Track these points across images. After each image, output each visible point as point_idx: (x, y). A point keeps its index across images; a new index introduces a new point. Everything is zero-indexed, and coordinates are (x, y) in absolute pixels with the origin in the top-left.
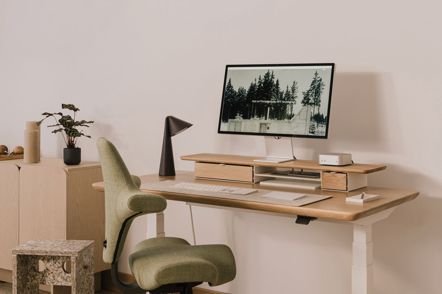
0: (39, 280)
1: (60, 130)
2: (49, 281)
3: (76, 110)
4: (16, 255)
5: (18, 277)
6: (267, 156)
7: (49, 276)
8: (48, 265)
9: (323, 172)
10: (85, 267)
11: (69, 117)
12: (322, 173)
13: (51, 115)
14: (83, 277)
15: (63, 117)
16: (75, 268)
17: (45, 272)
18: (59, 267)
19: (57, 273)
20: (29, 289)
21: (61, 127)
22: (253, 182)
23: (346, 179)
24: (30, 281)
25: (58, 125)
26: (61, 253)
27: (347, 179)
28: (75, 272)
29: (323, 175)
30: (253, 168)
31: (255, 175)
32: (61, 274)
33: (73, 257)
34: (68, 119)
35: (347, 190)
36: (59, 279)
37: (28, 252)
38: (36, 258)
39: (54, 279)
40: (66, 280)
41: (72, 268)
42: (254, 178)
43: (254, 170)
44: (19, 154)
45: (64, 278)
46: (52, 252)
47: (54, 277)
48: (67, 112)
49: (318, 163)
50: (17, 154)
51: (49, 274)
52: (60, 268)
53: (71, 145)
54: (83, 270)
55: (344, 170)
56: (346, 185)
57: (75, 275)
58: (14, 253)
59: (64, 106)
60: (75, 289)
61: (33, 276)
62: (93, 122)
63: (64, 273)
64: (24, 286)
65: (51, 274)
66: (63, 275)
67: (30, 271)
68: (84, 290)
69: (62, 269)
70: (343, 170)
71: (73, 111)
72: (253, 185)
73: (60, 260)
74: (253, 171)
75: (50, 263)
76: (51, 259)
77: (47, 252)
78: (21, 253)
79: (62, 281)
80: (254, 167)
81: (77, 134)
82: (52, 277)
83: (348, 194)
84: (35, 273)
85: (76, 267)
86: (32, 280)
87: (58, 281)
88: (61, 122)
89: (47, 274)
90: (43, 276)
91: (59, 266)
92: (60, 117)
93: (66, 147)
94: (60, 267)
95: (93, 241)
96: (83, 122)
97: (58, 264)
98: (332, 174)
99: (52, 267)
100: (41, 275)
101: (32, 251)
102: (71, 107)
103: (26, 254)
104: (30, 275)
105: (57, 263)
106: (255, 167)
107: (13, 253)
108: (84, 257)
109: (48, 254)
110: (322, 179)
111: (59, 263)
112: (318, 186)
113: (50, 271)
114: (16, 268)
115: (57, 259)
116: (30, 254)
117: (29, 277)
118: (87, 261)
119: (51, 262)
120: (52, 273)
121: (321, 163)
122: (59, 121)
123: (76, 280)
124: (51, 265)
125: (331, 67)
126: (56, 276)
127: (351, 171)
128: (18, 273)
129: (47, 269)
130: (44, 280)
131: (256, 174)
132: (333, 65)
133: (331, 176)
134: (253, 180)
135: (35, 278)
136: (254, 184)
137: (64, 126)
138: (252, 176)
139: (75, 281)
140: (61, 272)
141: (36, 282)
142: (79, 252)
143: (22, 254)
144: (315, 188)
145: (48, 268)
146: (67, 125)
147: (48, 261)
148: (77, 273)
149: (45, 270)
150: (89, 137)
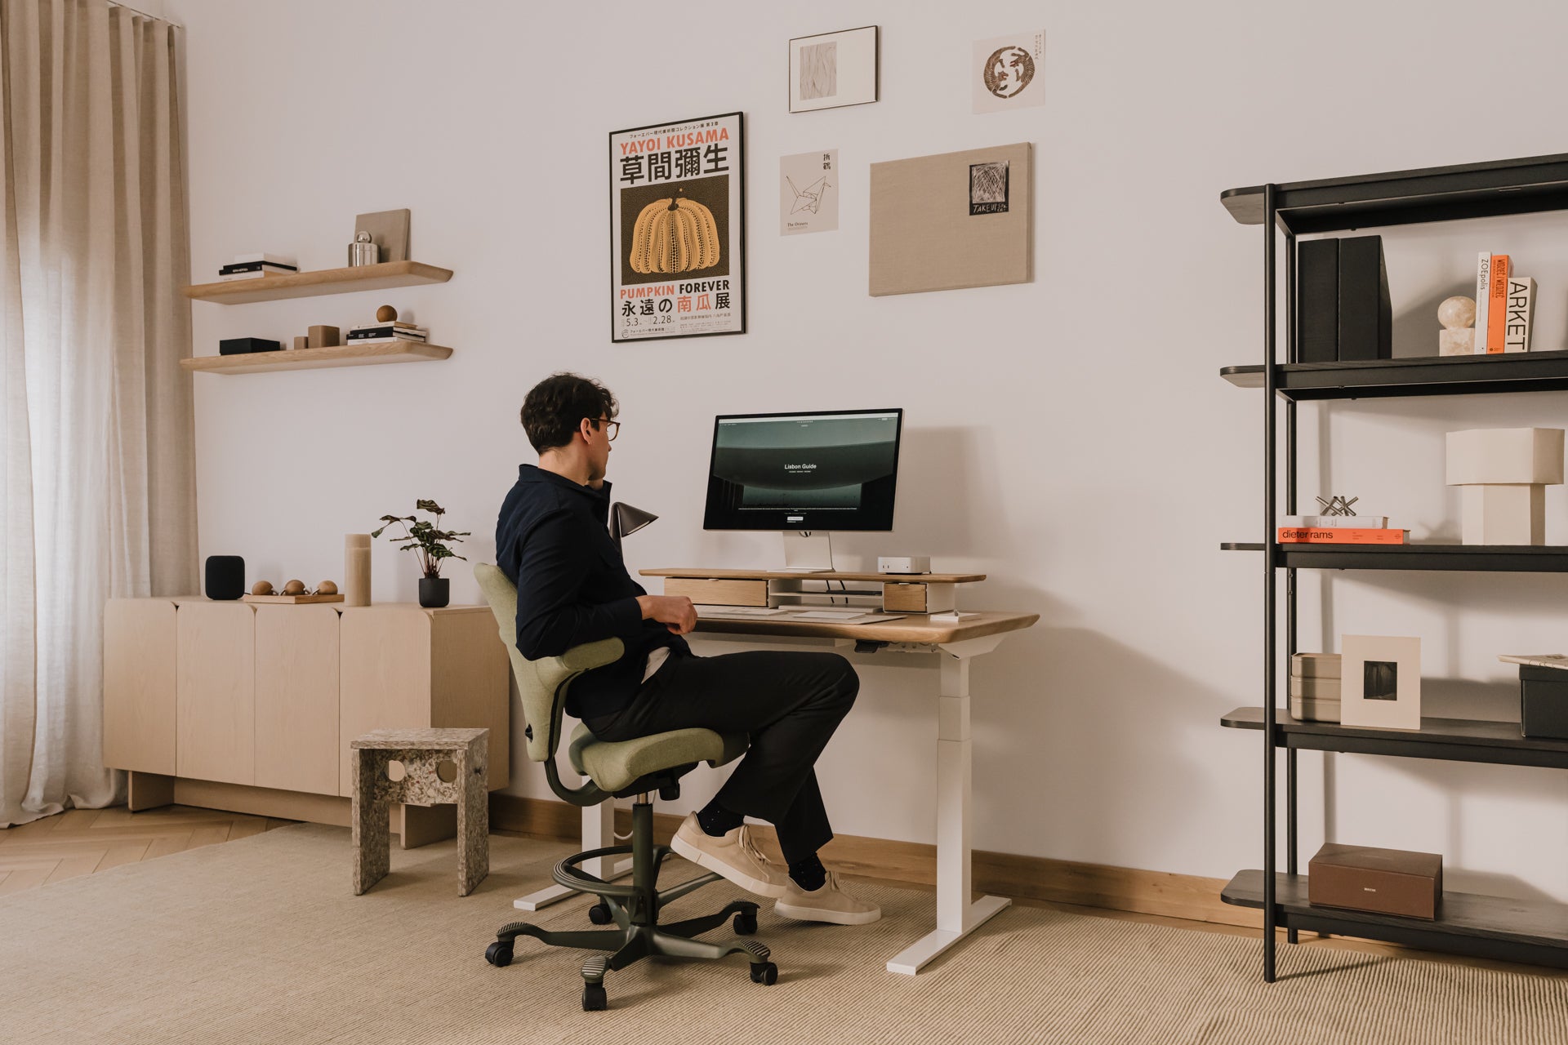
0: (395, 795)
1: (415, 545)
2: (412, 797)
3: (440, 511)
4: (358, 750)
5: (361, 788)
6: (787, 565)
7: (412, 788)
8: (411, 769)
10: (478, 771)
11: (428, 525)
13: (398, 520)
14: (473, 787)
15: (417, 524)
16: (463, 769)
17: (405, 781)
18: (430, 773)
19: (428, 782)
20: (376, 812)
21: (416, 541)
22: (768, 606)
24: (379, 797)
25: (407, 538)
26: (440, 745)
28: (463, 776)
30: (767, 584)
31: (769, 594)
32: (433, 784)
33: (461, 751)
34: (427, 528)
36: (431, 792)
37: (379, 744)
38: (390, 754)
39: (422, 793)
40: (443, 794)
41: (458, 769)
42: (769, 600)
43: (769, 586)
44: (329, 594)
45: (439, 791)
46: (422, 743)
47: (421, 789)
48: (424, 516)
50: (325, 594)
51: (413, 784)
52: (432, 774)
53: (432, 573)
54: (474, 775)
57: (463, 781)
58: (354, 746)
59: (421, 504)
60: (463, 804)
61: (383, 789)
62: (469, 534)
63: (439, 781)
64: (370, 804)
65: (417, 785)
66: (438, 786)
67: (378, 780)
68: (475, 810)
69: (436, 775)
71: (435, 514)
73: (432, 760)
74: (767, 589)
75: (415, 766)
76: (416, 758)
77: (413, 744)
78: (367, 746)
79: (436, 795)
80: (768, 582)
81: (441, 552)
82: (417, 790)
84: (387, 784)
85: (466, 768)
86: (382, 797)
87: (429, 797)
88: (414, 533)
89: (410, 784)
90: (401, 788)
91: (431, 770)
92: (412, 524)
93: (424, 577)
94: (433, 772)
95: (487, 729)
96: (452, 533)
97: (430, 767)
99: (418, 772)
100: (398, 787)
101: (386, 742)
102: (431, 506)
103: (377, 747)
104: (378, 787)
105: (427, 765)
106: (770, 581)
107: (352, 747)
108: (475, 754)
109: (415, 747)
111: (430, 765)
113: (413, 779)
114: (358, 772)
115: (427, 758)
116: (383, 747)
117: (376, 791)
118: (479, 761)
119: (417, 764)
120: (418, 782)
122: (411, 530)
123: (466, 789)
124: (415, 770)
125: (896, 415)
126: (425, 787)
128: (361, 781)
129: (410, 776)
130: (404, 795)
132: (900, 411)
134: (767, 603)
135: (387, 792)
137: (420, 540)
138: (765, 597)
139: (464, 792)
140: (435, 781)
141: (390, 799)
142: (469, 743)
143: (369, 748)
145: (412, 774)
146: (425, 538)
147: (412, 761)
148: (467, 779)
149: (405, 778)
150: (465, 559)
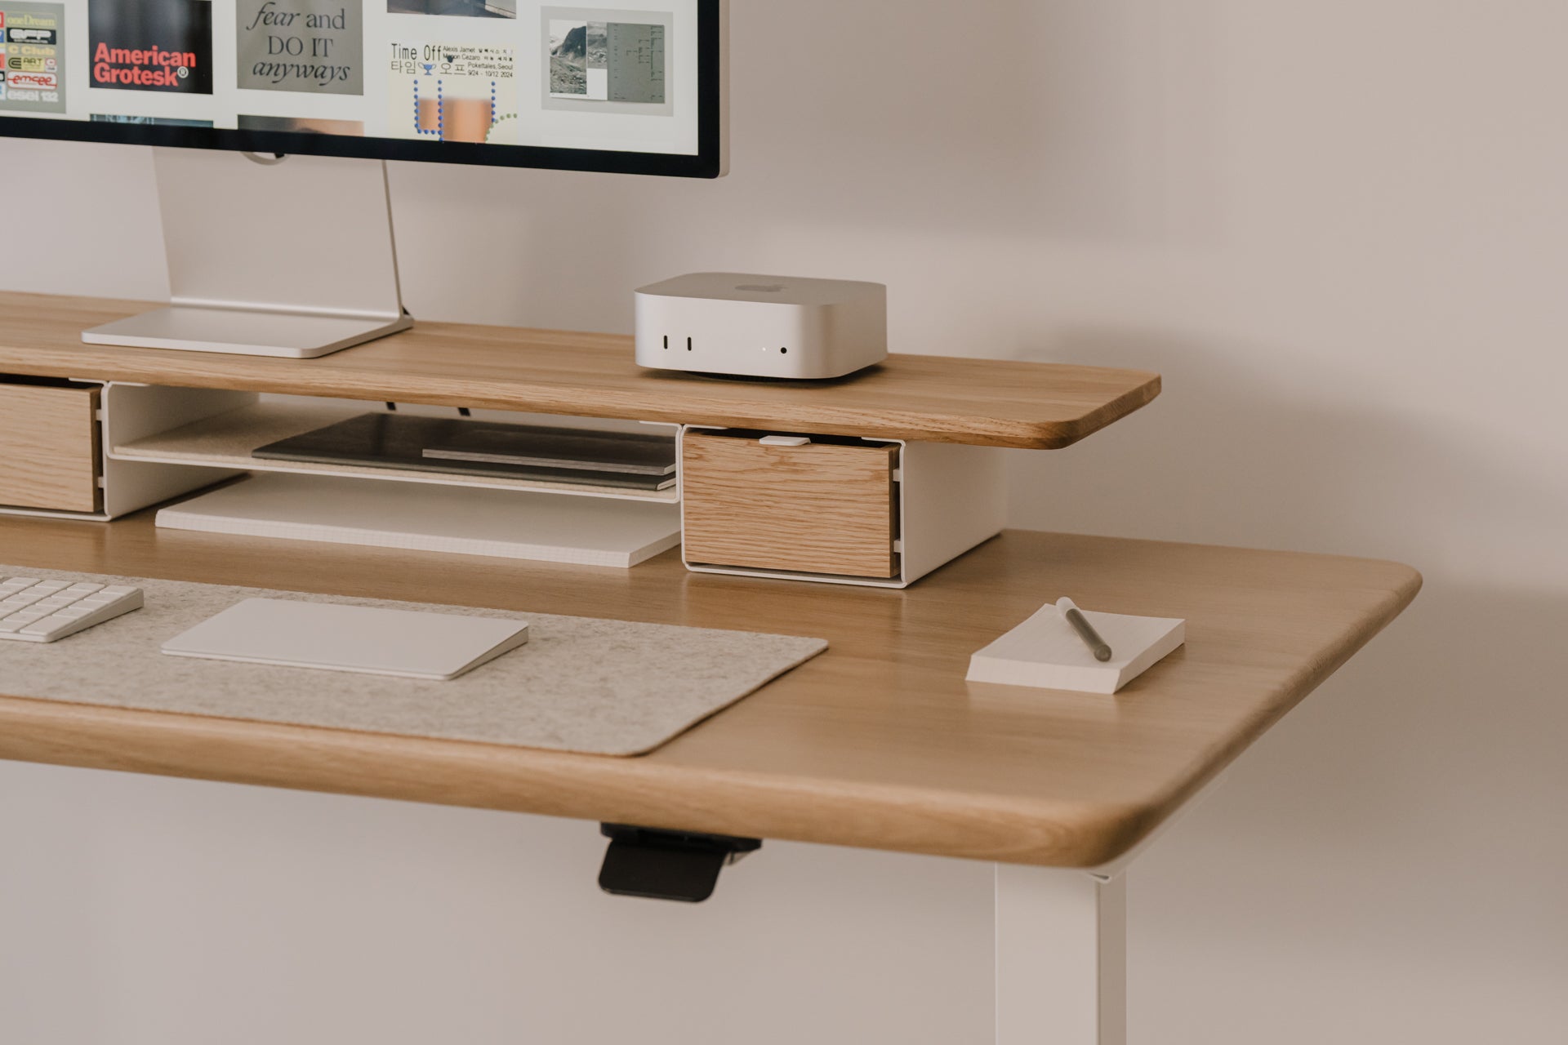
9: (692, 431)
12: (687, 446)
22: (99, 509)
23: (885, 487)
27: (895, 487)
29: (699, 458)
30: (96, 403)
31: (111, 454)
35: (896, 577)
42: (104, 482)
43: (104, 415)
49: (631, 353)
55: (877, 422)
56: (886, 535)
70: (862, 421)
72: (98, 532)
74: (97, 426)
80: (105, 393)
83: (905, 611)
98: (767, 448)
106: (114, 386)
110: (688, 490)
112: (650, 538)
121: (652, 356)
127: (931, 427)
131: (124, 444)
133: (763, 470)
134: (99, 493)
136: (109, 527)
138: (90, 468)
144: (627, 555)
